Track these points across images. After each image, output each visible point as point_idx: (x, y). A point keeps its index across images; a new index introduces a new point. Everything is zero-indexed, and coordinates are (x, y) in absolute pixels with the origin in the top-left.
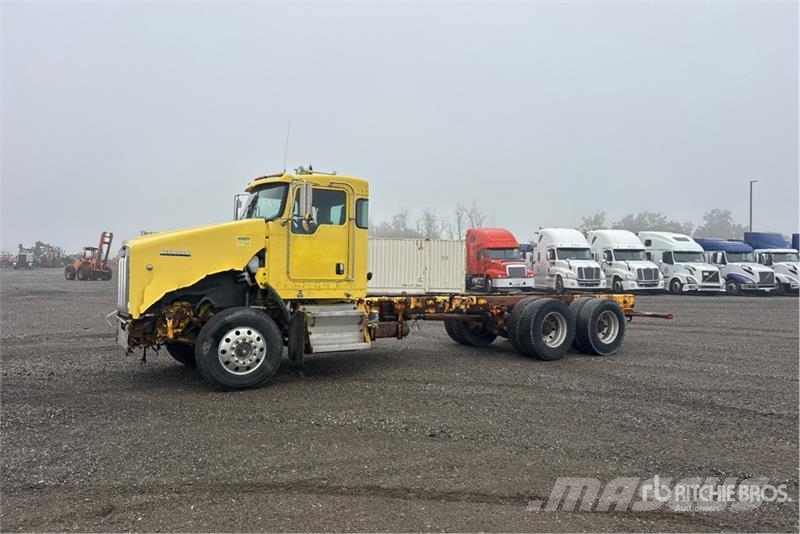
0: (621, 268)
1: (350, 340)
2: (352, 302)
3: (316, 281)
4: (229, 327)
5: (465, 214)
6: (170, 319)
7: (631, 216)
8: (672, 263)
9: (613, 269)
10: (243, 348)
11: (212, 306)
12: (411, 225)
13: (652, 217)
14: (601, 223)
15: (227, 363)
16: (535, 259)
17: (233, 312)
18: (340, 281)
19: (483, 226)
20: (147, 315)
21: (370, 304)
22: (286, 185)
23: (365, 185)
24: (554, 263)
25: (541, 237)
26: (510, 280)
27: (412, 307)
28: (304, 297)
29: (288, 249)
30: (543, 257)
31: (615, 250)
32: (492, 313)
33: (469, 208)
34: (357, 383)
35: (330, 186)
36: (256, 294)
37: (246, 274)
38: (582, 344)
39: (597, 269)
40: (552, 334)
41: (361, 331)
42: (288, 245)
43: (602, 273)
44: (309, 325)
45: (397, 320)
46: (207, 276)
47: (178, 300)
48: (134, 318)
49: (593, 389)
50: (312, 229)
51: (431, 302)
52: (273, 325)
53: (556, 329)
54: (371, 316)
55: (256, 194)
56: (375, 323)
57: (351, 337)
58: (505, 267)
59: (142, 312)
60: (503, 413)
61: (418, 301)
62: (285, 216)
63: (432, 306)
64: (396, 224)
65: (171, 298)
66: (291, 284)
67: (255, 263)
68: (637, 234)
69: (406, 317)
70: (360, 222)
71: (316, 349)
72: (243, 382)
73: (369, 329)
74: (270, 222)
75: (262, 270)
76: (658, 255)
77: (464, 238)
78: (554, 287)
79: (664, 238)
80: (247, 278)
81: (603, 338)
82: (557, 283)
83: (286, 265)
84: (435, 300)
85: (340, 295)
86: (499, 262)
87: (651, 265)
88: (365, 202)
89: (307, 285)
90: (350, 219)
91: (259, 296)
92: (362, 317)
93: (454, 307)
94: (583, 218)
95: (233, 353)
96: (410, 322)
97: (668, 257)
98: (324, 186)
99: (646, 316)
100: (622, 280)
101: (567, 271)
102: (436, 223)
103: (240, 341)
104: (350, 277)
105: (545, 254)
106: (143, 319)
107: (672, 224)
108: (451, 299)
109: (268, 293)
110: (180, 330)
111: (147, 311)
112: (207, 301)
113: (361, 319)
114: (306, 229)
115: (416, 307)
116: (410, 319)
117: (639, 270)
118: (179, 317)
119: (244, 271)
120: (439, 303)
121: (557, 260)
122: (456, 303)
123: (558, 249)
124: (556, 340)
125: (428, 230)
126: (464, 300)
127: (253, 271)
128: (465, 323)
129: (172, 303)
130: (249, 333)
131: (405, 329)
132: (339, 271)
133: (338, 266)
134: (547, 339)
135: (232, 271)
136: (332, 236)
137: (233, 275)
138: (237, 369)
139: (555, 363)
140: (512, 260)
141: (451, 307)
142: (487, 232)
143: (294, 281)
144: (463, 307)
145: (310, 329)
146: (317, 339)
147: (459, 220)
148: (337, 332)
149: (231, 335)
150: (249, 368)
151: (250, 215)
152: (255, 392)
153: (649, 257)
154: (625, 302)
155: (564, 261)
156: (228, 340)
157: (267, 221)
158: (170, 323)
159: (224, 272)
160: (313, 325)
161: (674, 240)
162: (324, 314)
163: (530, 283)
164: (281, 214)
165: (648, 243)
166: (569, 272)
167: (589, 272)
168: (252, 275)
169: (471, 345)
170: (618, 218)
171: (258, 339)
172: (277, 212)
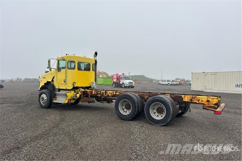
3: (61, 84)
4: (41, 94)
18: (65, 84)
28: (59, 88)
29: (57, 76)
45: (88, 97)
63: (99, 94)
83: (57, 80)
133: (64, 80)
141: (106, 94)
143: (58, 84)
144: (110, 95)
146: (58, 99)
148: (62, 98)
150: (44, 103)
160: (57, 95)
171: (45, 97)
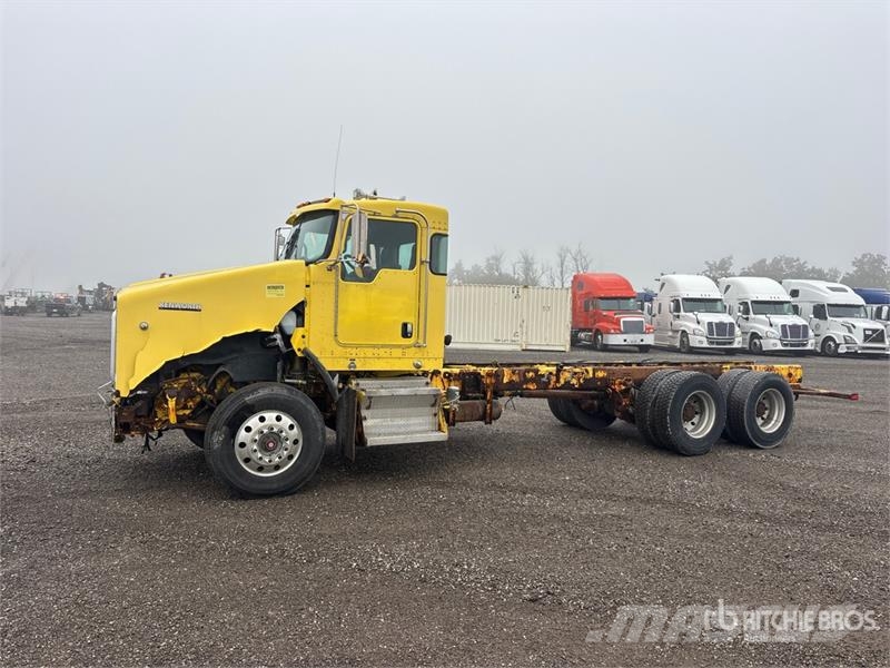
0: (759, 323)
1: (418, 428)
2: (425, 374)
3: (374, 346)
4: (250, 410)
5: (569, 256)
6: (171, 397)
7: (764, 261)
8: (826, 318)
9: (750, 324)
10: (269, 440)
11: (231, 380)
12: (507, 268)
13: (789, 261)
14: (728, 269)
15: (247, 460)
16: (655, 311)
17: (256, 390)
18: (409, 347)
19: (590, 271)
20: (139, 392)
21: (449, 377)
22: (335, 213)
23: (443, 216)
24: (678, 317)
25: (663, 285)
26: (625, 336)
27: (505, 381)
28: (357, 369)
29: (337, 302)
30: (665, 308)
31: (753, 302)
32: (614, 390)
33: (574, 250)
34: (427, 490)
35: (396, 217)
36: (292, 364)
37: (278, 336)
38: (736, 433)
39: (731, 324)
40: (695, 420)
41: (435, 415)
42: (337, 296)
43: (737, 329)
44: (363, 406)
45: (485, 398)
46: (224, 339)
47: (185, 370)
48: (122, 395)
49: (764, 509)
50: (369, 276)
51: (531, 374)
52: (312, 408)
53: (701, 413)
54: (449, 394)
55: (297, 227)
56: (454, 404)
57: (420, 424)
58: (618, 320)
59: (132, 388)
60: (638, 553)
61: (513, 372)
62: (333, 256)
63: (532, 380)
64: (490, 267)
65: (173, 369)
66: (339, 350)
67: (290, 323)
68: (781, 283)
69: (497, 394)
70: (435, 267)
71: (372, 441)
72: (267, 486)
73: (446, 413)
74: (311, 265)
75: (300, 331)
76: (807, 308)
77: (568, 284)
78: (678, 345)
79: (814, 287)
80: (279, 342)
81: (763, 425)
82: (682, 341)
83: (333, 325)
84: (536, 371)
85: (407, 366)
86: (611, 314)
87: (799, 321)
88: (444, 239)
89: (361, 352)
90: (422, 262)
91: (297, 366)
92: (436, 396)
93: (562, 381)
94: (707, 263)
95: (255, 447)
96: (502, 401)
97: (820, 311)
98: (387, 216)
99: (819, 394)
100: (761, 338)
101: (694, 326)
102: (535, 267)
103: (265, 431)
104: (421, 341)
105: (668, 305)
106: (134, 397)
107: (813, 270)
108: (558, 371)
109: (308, 363)
110: (187, 412)
111: (140, 387)
112: (224, 374)
113: (435, 400)
114: (360, 275)
115: (511, 382)
116: (502, 396)
117: (784, 326)
118: (186, 395)
119: (275, 332)
120: (543, 376)
121: (682, 313)
122: (565, 376)
123: (685, 300)
124: (701, 428)
125: (527, 275)
126: (576, 373)
127: (288, 332)
128: (576, 402)
129: (177, 375)
130: (278, 419)
131: (495, 410)
132: (406, 334)
133: (405, 326)
134: (689, 426)
135: (257, 333)
136: (396, 286)
137: (259, 337)
138: (261, 469)
139: (699, 460)
140: (628, 312)
141: (558, 381)
142: (596, 278)
143: (345, 346)
144: (574, 381)
145: (364, 413)
146: (375, 426)
147: (562, 264)
148: (402, 416)
149: (253, 422)
150: (277, 467)
151: (288, 256)
152: (286, 499)
153: (796, 310)
154: (790, 375)
155: (691, 314)
156: (248, 429)
157: (307, 264)
158: (172, 403)
159: (247, 333)
160: (368, 408)
161: (828, 291)
162: (383, 392)
163: (649, 340)
164: (327, 254)
165: (795, 293)
166: (697, 327)
167: (721, 328)
168: (287, 338)
169: (582, 428)
170: (748, 264)
171: (291, 427)
172: (321, 251)
